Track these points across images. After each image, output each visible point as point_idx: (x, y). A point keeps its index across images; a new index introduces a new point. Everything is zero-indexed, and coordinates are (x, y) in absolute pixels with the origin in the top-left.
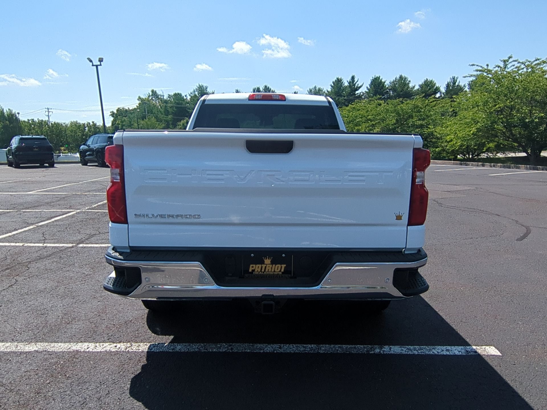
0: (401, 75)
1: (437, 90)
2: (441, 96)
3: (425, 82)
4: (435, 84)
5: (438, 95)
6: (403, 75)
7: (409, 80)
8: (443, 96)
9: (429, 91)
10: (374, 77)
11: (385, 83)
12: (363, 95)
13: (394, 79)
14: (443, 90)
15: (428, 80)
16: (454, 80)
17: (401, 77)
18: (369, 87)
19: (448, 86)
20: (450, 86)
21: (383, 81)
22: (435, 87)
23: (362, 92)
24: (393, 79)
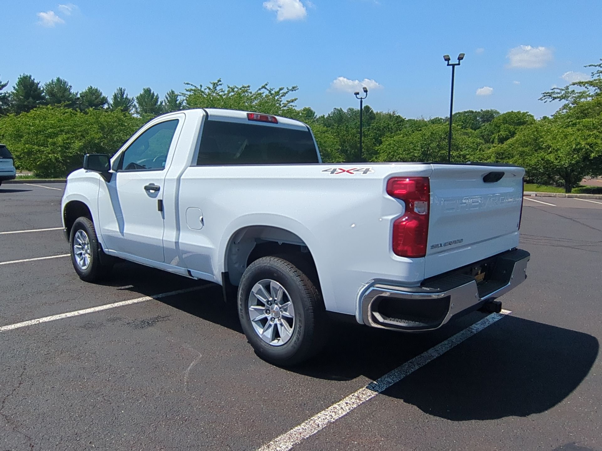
0: (59, 78)
1: (104, 101)
2: (109, 108)
3: (89, 89)
4: (101, 93)
5: (106, 106)
6: (61, 78)
7: (69, 84)
8: (111, 108)
9: (96, 101)
10: (22, 75)
11: (39, 85)
12: (9, 97)
13: (51, 81)
14: (111, 101)
15: (93, 88)
16: (122, 92)
17: (58, 80)
18: (16, 87)
19: (115, 97)
20: (118, 97)
21: (36, 81)
22: (102, 96)
23: (8, 93)
24: (49, 81)
